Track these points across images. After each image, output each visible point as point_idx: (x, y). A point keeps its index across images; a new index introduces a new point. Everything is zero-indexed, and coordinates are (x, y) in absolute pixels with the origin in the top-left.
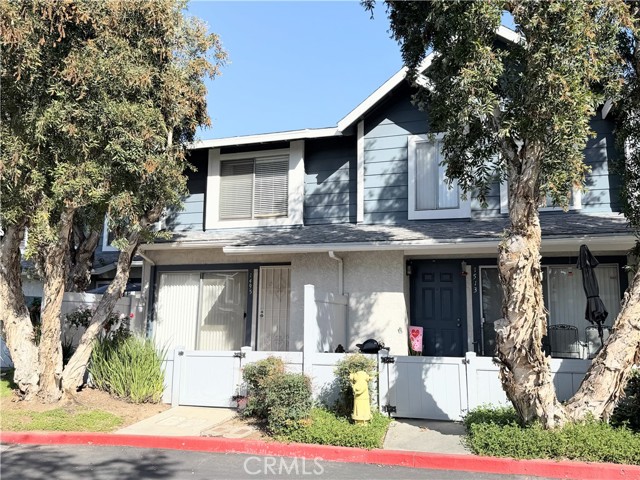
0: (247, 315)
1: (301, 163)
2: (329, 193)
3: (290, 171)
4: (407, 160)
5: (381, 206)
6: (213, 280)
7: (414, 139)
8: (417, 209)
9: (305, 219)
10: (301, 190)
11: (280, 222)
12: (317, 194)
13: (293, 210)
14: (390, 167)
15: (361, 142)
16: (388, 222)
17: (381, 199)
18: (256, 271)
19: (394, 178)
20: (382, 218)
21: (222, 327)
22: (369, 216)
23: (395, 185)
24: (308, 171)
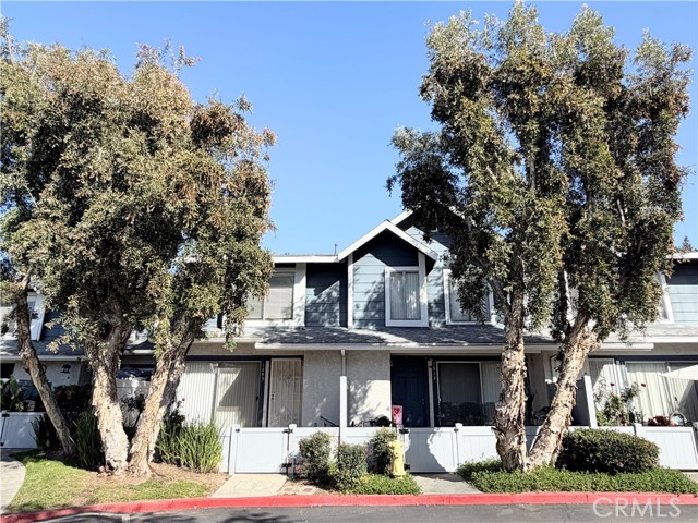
0: (260, 399)
1: (304, 279)
2: (323, 303)
3: (296, 285)
4: (384, 284)
5: (366, 315)
6: (228, 369)
7: (389, 269)
8: (391, 319)
9: (306, 322)
10: (304, 300)
11: (287, 323)
12: (314, 303)
13: (298, 315)
14: (372, 288)
15: (351, 268)
16: (371, 327)
17: (366, 310)
18: (267, 362)
19: (375, 296)
20: (366, 325)
21: (236, 408)
22: (357, 323)
23: (376, 301)
24: (308, 286)
